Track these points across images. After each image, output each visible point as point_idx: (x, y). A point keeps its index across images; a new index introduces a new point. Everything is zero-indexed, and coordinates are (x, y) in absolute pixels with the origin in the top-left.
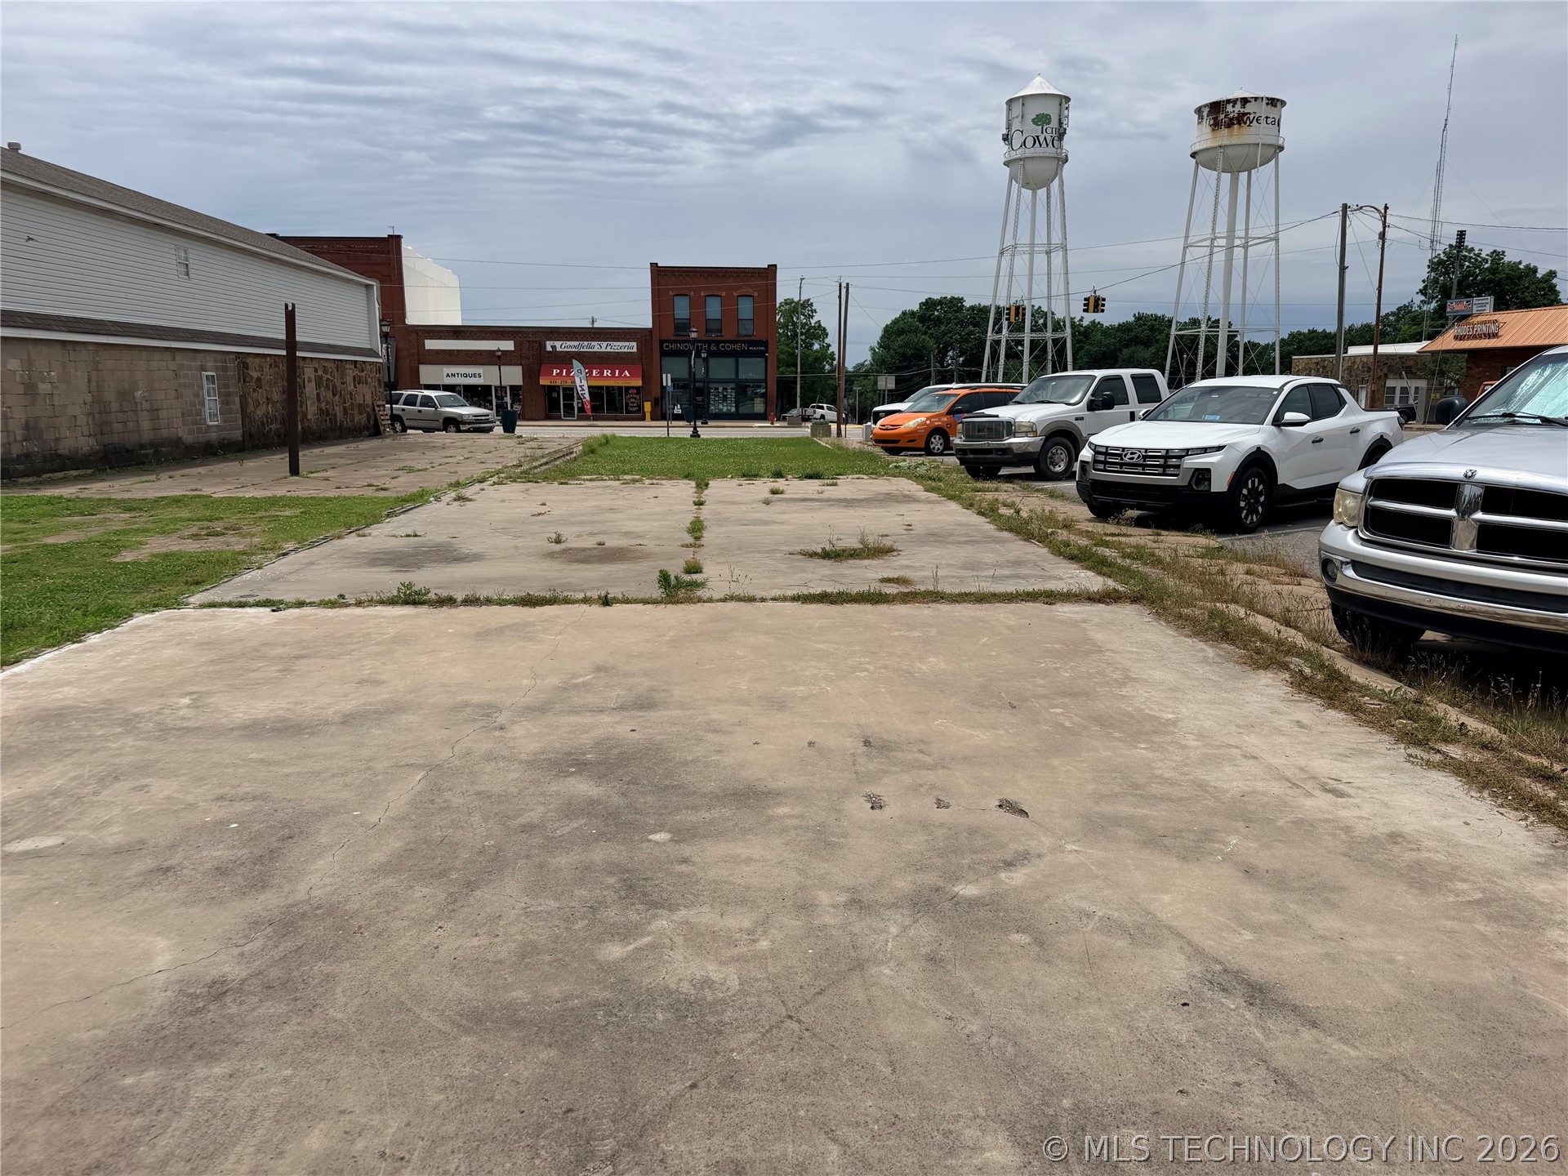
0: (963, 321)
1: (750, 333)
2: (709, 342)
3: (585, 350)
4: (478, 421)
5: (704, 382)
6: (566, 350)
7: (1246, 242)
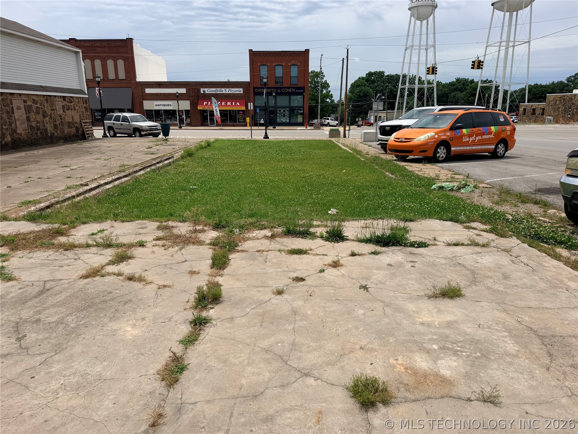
0: (384, 81)
1: (296, 83)
2: (277, 88)
3: (219, 92)
4: (151, 130)
5: (274, 107)
6: (210, 92)
7: (514, 44)
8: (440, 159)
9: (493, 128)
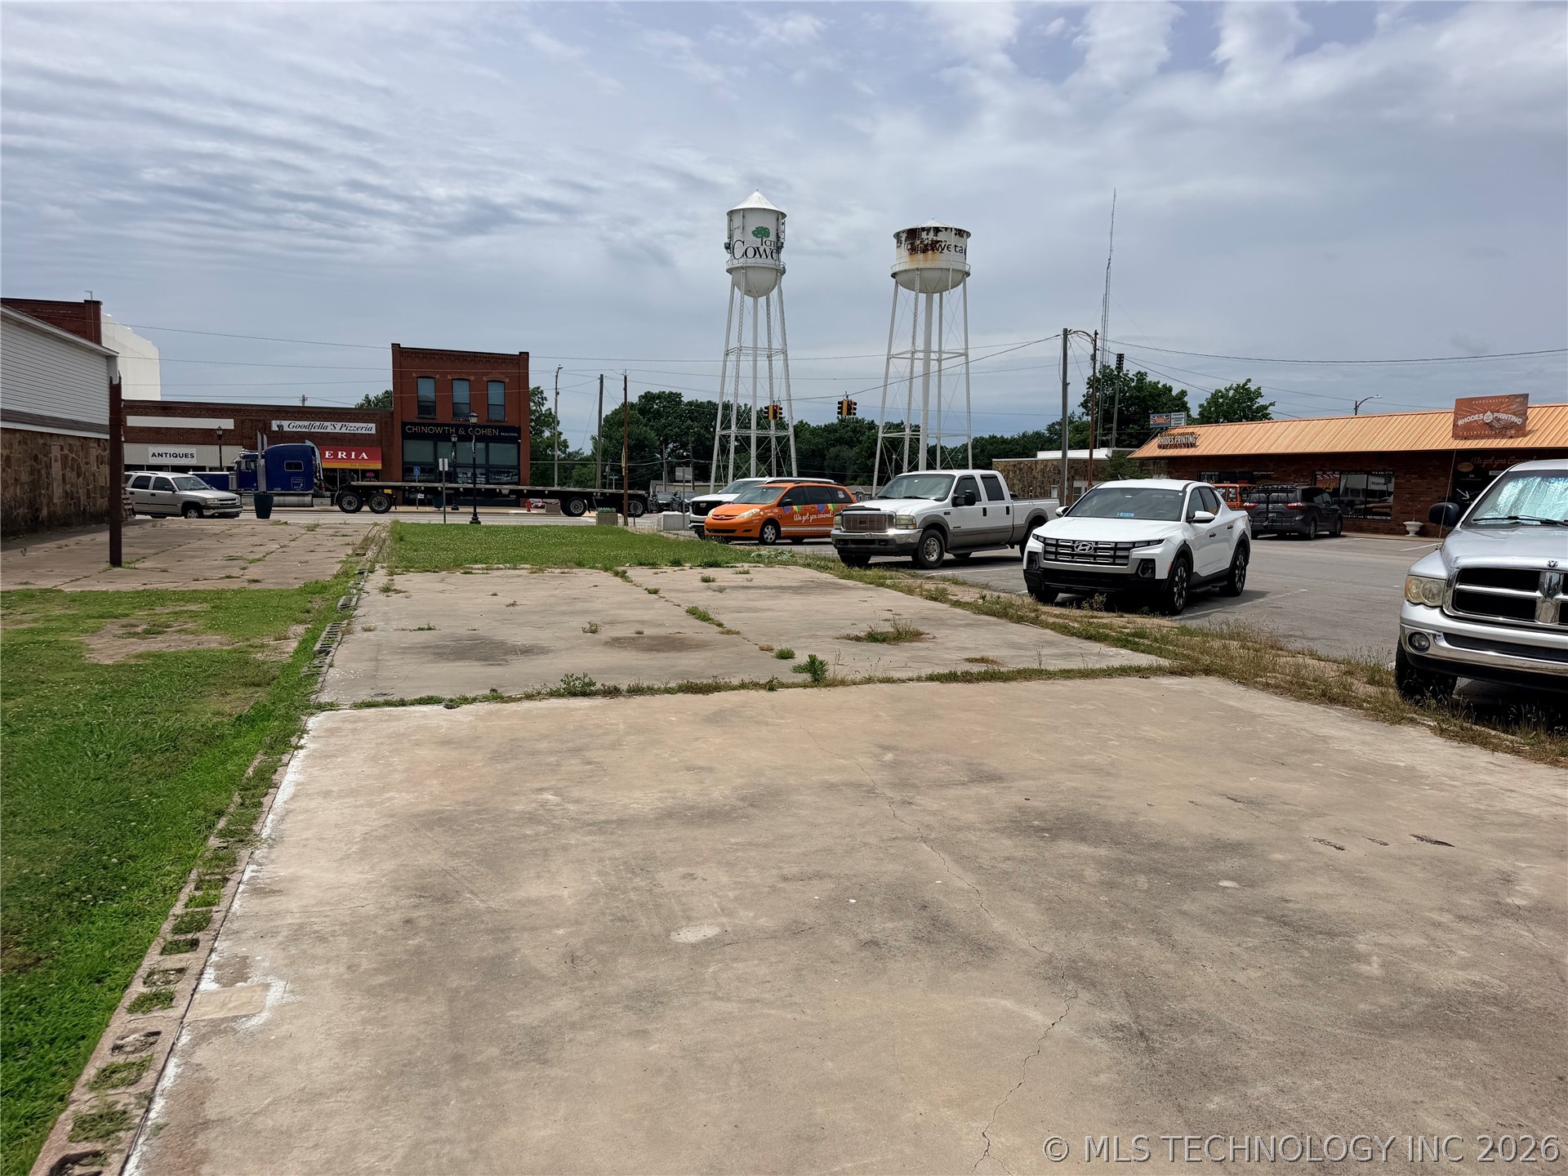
0: (682, 415)
1: (501, 418)
2: (457, 427)
3: (317, 430)
4: (223, 506)
6: (294, 430)
7: (940, 356)
8: (769, 541)
9: (830, 506)
